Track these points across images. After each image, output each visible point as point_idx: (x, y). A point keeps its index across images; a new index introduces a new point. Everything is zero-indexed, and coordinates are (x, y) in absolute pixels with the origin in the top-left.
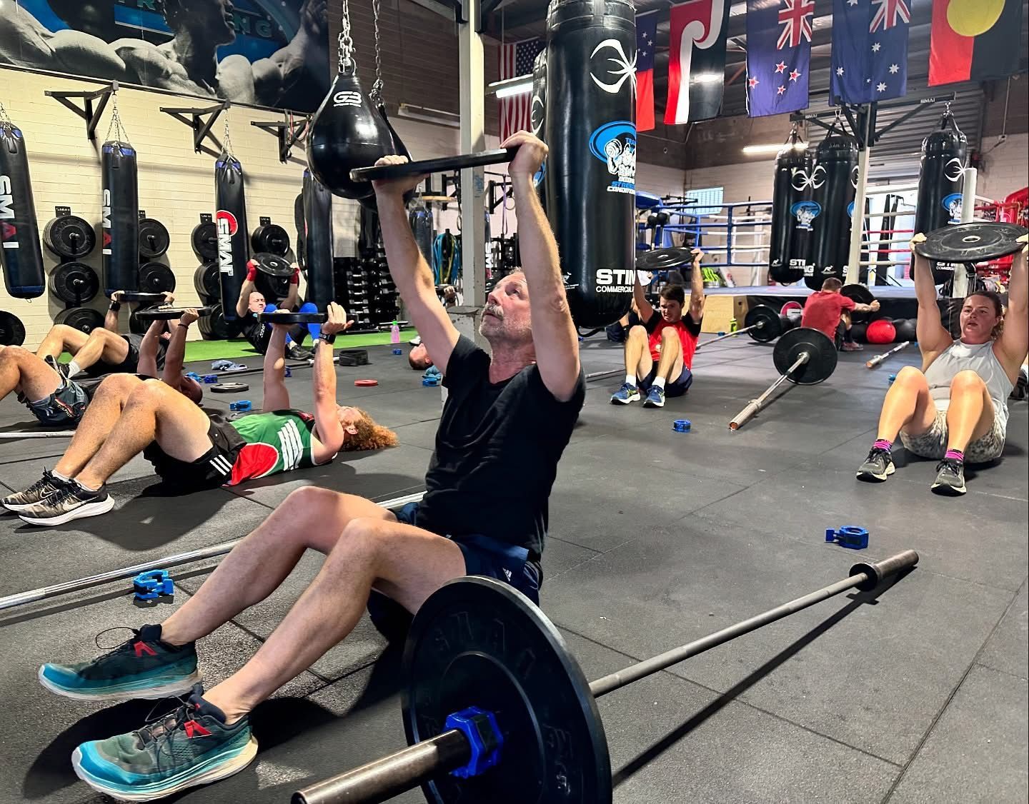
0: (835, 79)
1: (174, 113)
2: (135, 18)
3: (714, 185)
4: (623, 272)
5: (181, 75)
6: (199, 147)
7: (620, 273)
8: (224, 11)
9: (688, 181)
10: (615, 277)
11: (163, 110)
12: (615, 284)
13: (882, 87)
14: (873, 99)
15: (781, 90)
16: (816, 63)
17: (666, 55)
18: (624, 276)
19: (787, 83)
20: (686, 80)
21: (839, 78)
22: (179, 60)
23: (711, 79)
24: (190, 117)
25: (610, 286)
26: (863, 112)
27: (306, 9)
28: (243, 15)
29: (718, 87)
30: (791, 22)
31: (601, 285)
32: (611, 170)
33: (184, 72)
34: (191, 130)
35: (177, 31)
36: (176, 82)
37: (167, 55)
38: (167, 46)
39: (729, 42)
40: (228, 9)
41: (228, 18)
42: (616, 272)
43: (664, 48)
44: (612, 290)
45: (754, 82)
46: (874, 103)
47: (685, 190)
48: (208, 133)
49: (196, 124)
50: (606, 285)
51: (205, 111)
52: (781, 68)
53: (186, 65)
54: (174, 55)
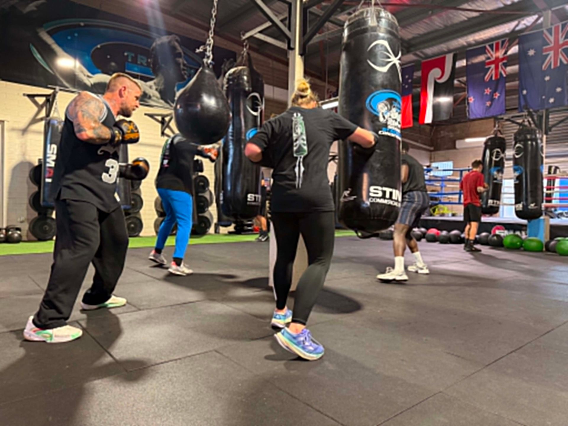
0: (521, 97)
1: (151, 116)
2: (136, 69)
3: (448, 160)
4: (391, 190)
5: (157, 97)
6: (163, 134)
7: (388, 190)
8: (182, 66)
9: (433, 157)
10: (384, 193)
11: (146, 114)
12: (384, 197)
13: (552, 100)
14: (546, 107)
15: (488, 104)
16: (509, 92)
17: (419, 90)
18: (391, 193)
19: (492, 100)
20: (431, 100)
21: (524, 96)
22: (156, 90)
23: (445, 100)
24: (160, 118)
25: (380, 198)
26: (541, 114)
27: (225, 66)
28: (191, 68)
29: (449, 104)
30: (493, 66)
31: (373, 197)
32: (381, 119)
33: (158, 95)
34: (160, 125)
35: (157, 76)
36: (154, 101)
37: (151, 87)
38: (151, 83)
39: (456, 82)
40: (184, 65)
41: (184, 70)
42: (384, 189)
43: (418, 85)
44: (382, 201)
45: (471, 100)
46: (547, 110)
47: (431, 162)
48: (168, 126)
49: (163, 122)
50: (377, 198)
51: (167, 115)
52: (488, 91)
53: (160, 92)
54: (154, 87)
